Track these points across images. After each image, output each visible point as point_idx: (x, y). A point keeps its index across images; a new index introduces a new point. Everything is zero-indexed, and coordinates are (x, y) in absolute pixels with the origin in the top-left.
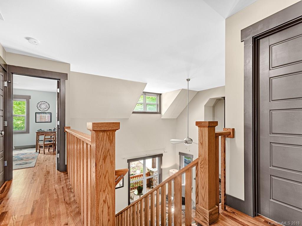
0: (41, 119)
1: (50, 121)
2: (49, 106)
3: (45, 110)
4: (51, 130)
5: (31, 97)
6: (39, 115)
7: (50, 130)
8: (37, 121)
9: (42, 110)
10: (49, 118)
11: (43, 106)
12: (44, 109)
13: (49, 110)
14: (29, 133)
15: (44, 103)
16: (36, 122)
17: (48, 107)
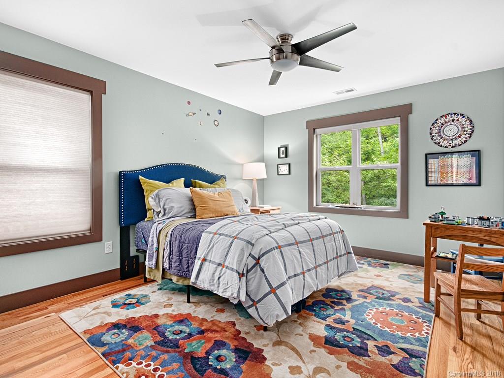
0: (442, 173)
1: (474, 181)
2: (469, 127)
3: (458, 142)
4: (488, 219)
5: (415, 109)
6: (436, 160)
7: (481, 218)
8: (430, 183)
9: (446, 143)
10: (470, 171)
11: (450, 130)
12: (452, 140)
13: (470, 141)
14: (407, 217)
15: (455, 117)
16: (427, 185)
17: (469, 131)
